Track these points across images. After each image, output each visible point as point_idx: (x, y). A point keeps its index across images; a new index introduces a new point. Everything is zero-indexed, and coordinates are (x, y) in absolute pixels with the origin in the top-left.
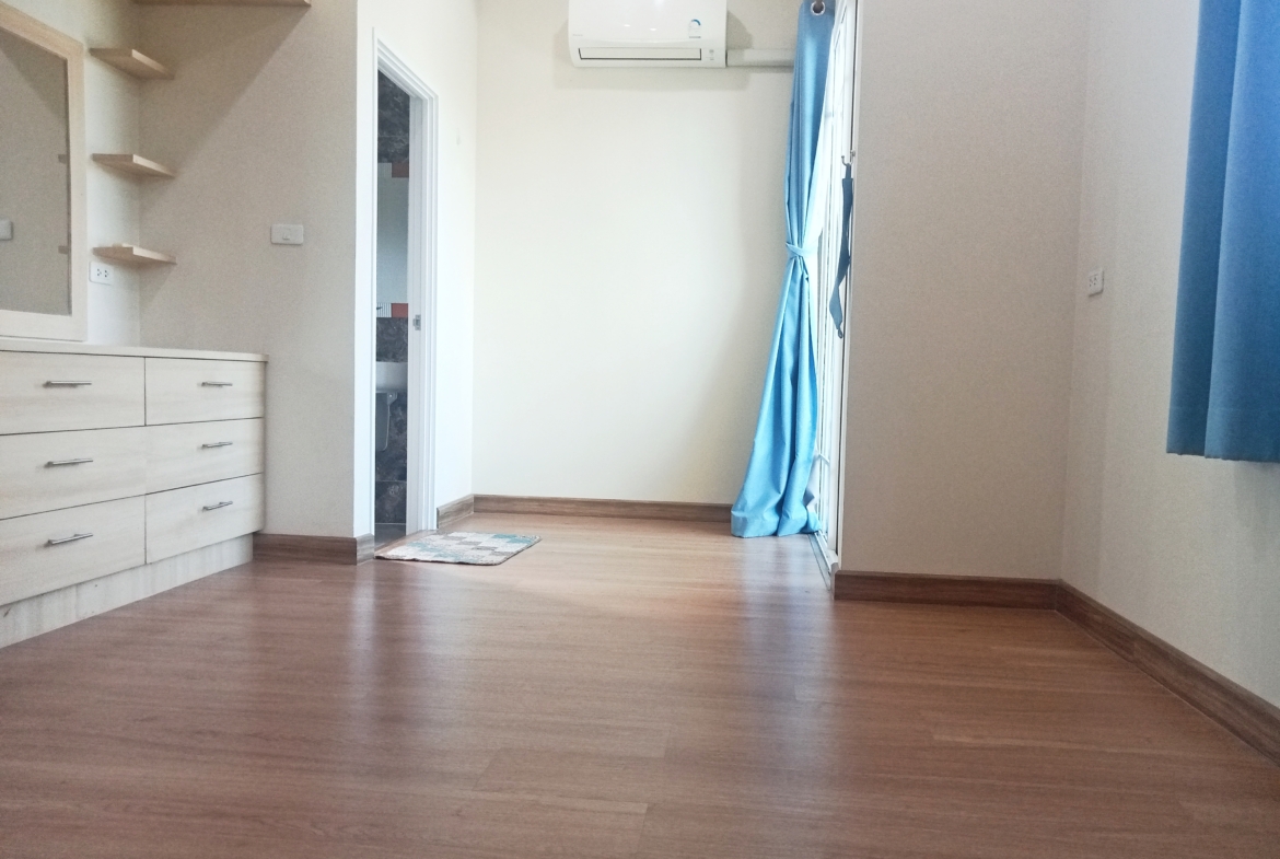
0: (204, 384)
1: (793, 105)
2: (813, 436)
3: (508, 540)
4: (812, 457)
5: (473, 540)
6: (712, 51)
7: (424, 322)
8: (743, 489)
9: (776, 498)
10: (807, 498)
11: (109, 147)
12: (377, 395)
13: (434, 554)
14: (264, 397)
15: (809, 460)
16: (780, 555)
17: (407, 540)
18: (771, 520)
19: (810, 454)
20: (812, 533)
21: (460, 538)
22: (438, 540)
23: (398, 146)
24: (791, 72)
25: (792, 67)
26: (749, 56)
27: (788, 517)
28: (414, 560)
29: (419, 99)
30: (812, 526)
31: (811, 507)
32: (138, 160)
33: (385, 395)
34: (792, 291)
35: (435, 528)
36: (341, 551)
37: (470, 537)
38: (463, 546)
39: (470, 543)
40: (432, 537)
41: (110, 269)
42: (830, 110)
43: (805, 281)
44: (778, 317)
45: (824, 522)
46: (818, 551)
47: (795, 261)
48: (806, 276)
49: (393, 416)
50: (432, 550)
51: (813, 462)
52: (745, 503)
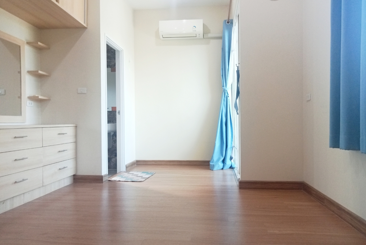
0: (59, 134)
1: (222, 49)
2: (232, 140)
3: (146, 173)
4: (232, 146)
5: (136, 174)
6: (199, 34)
7: (121, 113)
8: (213, 156)
9: (222, 159)
10: (231, 158)
11: (32, 69)
12: (108, 133)
13: (125, 179)
14: (76, 136)
15: (231, 147)
16: (224, 175)
17: (117, 175)
18: (221, 165)
19: (231, 145)
20: (233, 168)
21: (133, 174)
22: (126, 174)
23: (113, 63)
24: (222, 39)
25: (222, 38)
26: (210, 35)
27: (226, 164)
28: (119, 181)
29: (118, 51)
30: (233, 166)
31: (232, 161)
32: (40, 72)
33: (110, 133)
34: (224, 100)
35: (125, 170)
36: (99, 179)
37: (135, 173)
38: (133, 176)
39: (135, 175)
40: (124, 173)
41: (32, 102)
42: (233, 49)
43: (228, 97)
44: (221, 107)
45: (236, 165)
46: (234, 174)
47: (225, 91)
48: (228, 96)
49: (113, 138)
50: (124, 178)
51: (232, 148)
52: (214, 160)
